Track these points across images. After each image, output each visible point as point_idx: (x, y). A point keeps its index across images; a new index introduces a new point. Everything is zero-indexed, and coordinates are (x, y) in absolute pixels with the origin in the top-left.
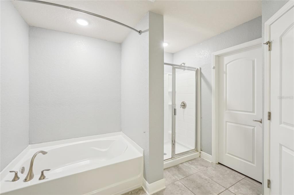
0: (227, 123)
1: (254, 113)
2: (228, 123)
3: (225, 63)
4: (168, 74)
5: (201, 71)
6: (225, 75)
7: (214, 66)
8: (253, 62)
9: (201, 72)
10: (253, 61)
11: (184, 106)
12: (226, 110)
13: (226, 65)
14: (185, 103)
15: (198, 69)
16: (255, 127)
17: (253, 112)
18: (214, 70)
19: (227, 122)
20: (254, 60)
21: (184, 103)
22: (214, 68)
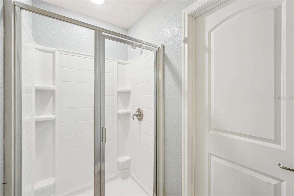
0: (212, 157)
1: (280, 144)
2: (213, 159)
3: (208, 29)
4: (116, 62)
5: (165, 51)
6: (207, 55)
7: (186, 36)
8: (278, 11)
9: (164, 55)
10: (276, 10)
11: (140, 115)
12: (209, 130)
13: (210, 33)
14: (141, 111)
15: (159, 48)
16: (282, 181)
17: (277, 140)
18: (186, 45)
19: (210, 154)
20: (280, 6)
21: (139, 111)
22: (185, 41)
